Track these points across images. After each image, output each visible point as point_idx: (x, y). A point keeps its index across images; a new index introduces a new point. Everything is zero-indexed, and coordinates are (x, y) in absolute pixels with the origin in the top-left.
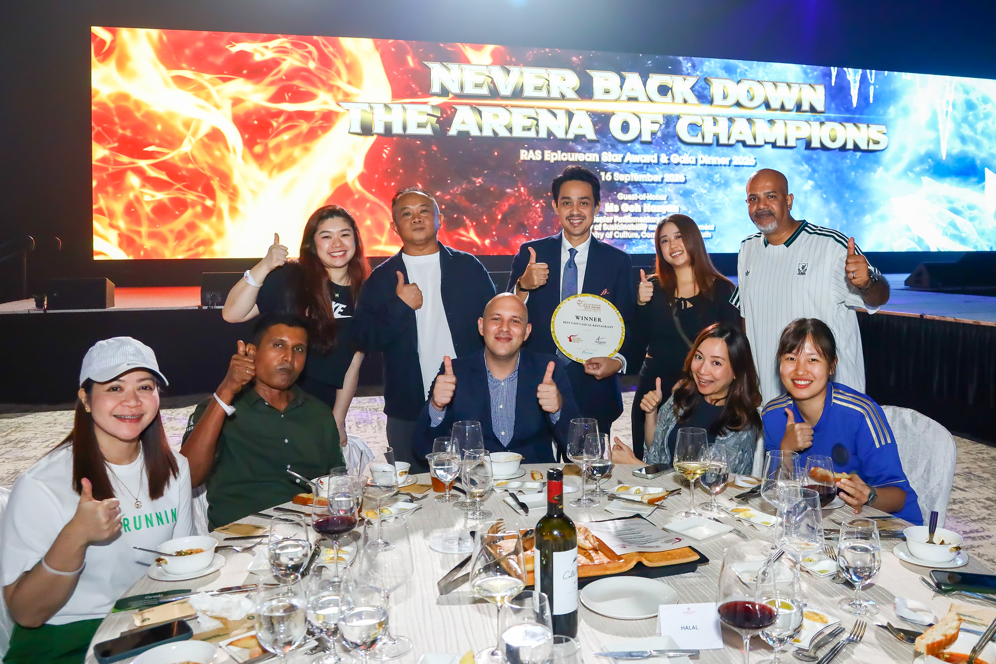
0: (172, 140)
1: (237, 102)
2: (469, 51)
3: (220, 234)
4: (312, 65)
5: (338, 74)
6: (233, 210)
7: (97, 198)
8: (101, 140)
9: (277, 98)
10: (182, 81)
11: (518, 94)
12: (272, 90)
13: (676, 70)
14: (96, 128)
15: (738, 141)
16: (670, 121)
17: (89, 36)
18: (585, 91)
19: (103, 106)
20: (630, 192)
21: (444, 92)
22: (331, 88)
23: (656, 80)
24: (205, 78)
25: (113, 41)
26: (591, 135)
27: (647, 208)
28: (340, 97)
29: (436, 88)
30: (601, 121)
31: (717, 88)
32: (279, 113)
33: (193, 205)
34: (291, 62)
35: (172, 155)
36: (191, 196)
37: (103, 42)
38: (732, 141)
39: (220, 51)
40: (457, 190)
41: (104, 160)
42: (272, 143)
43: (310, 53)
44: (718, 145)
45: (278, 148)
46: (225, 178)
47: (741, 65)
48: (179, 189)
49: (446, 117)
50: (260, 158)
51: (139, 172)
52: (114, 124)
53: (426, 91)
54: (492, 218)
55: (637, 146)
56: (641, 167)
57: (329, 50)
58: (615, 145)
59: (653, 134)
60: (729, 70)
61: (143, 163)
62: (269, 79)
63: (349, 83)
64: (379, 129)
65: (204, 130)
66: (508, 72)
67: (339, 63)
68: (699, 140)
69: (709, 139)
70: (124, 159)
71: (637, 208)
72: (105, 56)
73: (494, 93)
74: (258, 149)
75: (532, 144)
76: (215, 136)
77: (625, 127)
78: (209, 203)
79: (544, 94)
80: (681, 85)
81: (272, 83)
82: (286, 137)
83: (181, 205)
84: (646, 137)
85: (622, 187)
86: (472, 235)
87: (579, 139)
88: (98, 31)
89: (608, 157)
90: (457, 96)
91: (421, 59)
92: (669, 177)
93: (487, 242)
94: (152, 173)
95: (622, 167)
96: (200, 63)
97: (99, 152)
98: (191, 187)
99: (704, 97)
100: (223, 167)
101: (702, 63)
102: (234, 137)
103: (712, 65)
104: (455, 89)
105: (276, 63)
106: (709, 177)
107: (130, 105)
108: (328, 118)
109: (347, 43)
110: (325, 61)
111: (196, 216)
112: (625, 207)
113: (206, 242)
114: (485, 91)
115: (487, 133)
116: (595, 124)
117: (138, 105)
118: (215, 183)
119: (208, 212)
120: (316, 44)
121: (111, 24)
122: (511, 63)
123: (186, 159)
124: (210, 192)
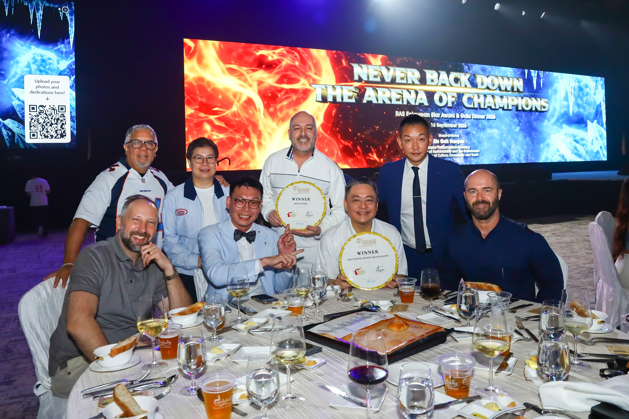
0: (227, 104)
1: (260, 83)
2: (371, 59)
3: (253, 157)
4: (297, 63)
5: (310, 69)
6: (260, 144)
7: (188, 137)
8: (190, 104)
9: (280, 81)
10: (231, 71)
11: (393, 81)
12: (278, 77)
13: (461, 71)
14: (187, 97)
15: (488, 107)
16: (460, 96)
17: (182, 44)
18: (423, 81)
19: (190, 84)
20: (444, 133)
21: (360, 80)
22: (307, 77)
23: (453, 75)
24: (244, 69)
25: (195, 47)
26: (426, 104)
27: (452, 141)
28: (311, 81)
29: (356, 78)
30: (430, 95)
31: (479, 80)
32: (281, 90)
33: (239, 141)
34: (286, 61)
35: (227, 113)
36: (237, 136)
37: (190, 48)
38: (486, 107)
39: (250, 54)
40: (368, 132)
41: (191, 115)
42: (278, 106)
43: (296, 56)
44: (481, 109)
45: (281, 109)
46: (255, 126)
47: (488, 67)
48: (231, 132)
49: (361, 93)
50: (273, 115)
51: (210, 122)
52: (196, 94)
53: (352, 79)
54: (384, 148)
55: (446, 109)
56: (448, 120)
57: (305, 56)
58: (437, 109)
59: (453, 103)
60: (484, 70)
61: (212, 117)
62: (276, 70)
63: (315, 74)
64: (330, 99)
65: (244, 99)
66: (389, 69)
67: (310, 63)
68: (472, 106)
69: (476, 106)
70: (202, 115)
71: (446, 141)
72: (191, 56)
73: (383, 81)
74: (271, 110)
75: (401, 108)
76: (250, 102)
77: (441, 100)
78: (247, 140)
79: (405, 81)
80: (464, 78)
81: (277, 73)
82: (285, 103)
83: (233, 141)
84: (450, 105)
85: (441, 130)
86: (375, 157)
87: (421, 105)
88: (187, 41)
89: (434, 115)
90: (366, 82)
91: (349, 61)
92: (461, 125)
93: (382, 160)
94: (217, 123)
95: (440, 120)
96: (240, 61)
97: (189, 111)
98: (237, 131)
99: (474, 85)
100: (254, 120)
101: (472, 66)
102: (259, 102)
103: (476, 67)
104: (365, 78)
105: (279, 61)
106: (477, 125)
107: (205, 84)
108: (306, 93)
109: (314, 52)
110: (303, 61)
111: (240, 147)
112: (442, 141)
113: (246, 162)
114: (378, 80)
115: (380, 102)
116: (428, 97)
117: (209, 84)
118: (250, 129)
119: (247, 145)
120: (298, 52)
121: (194, 37)
122: (390, 65)
123: (235, 115)
124: (248, 135)
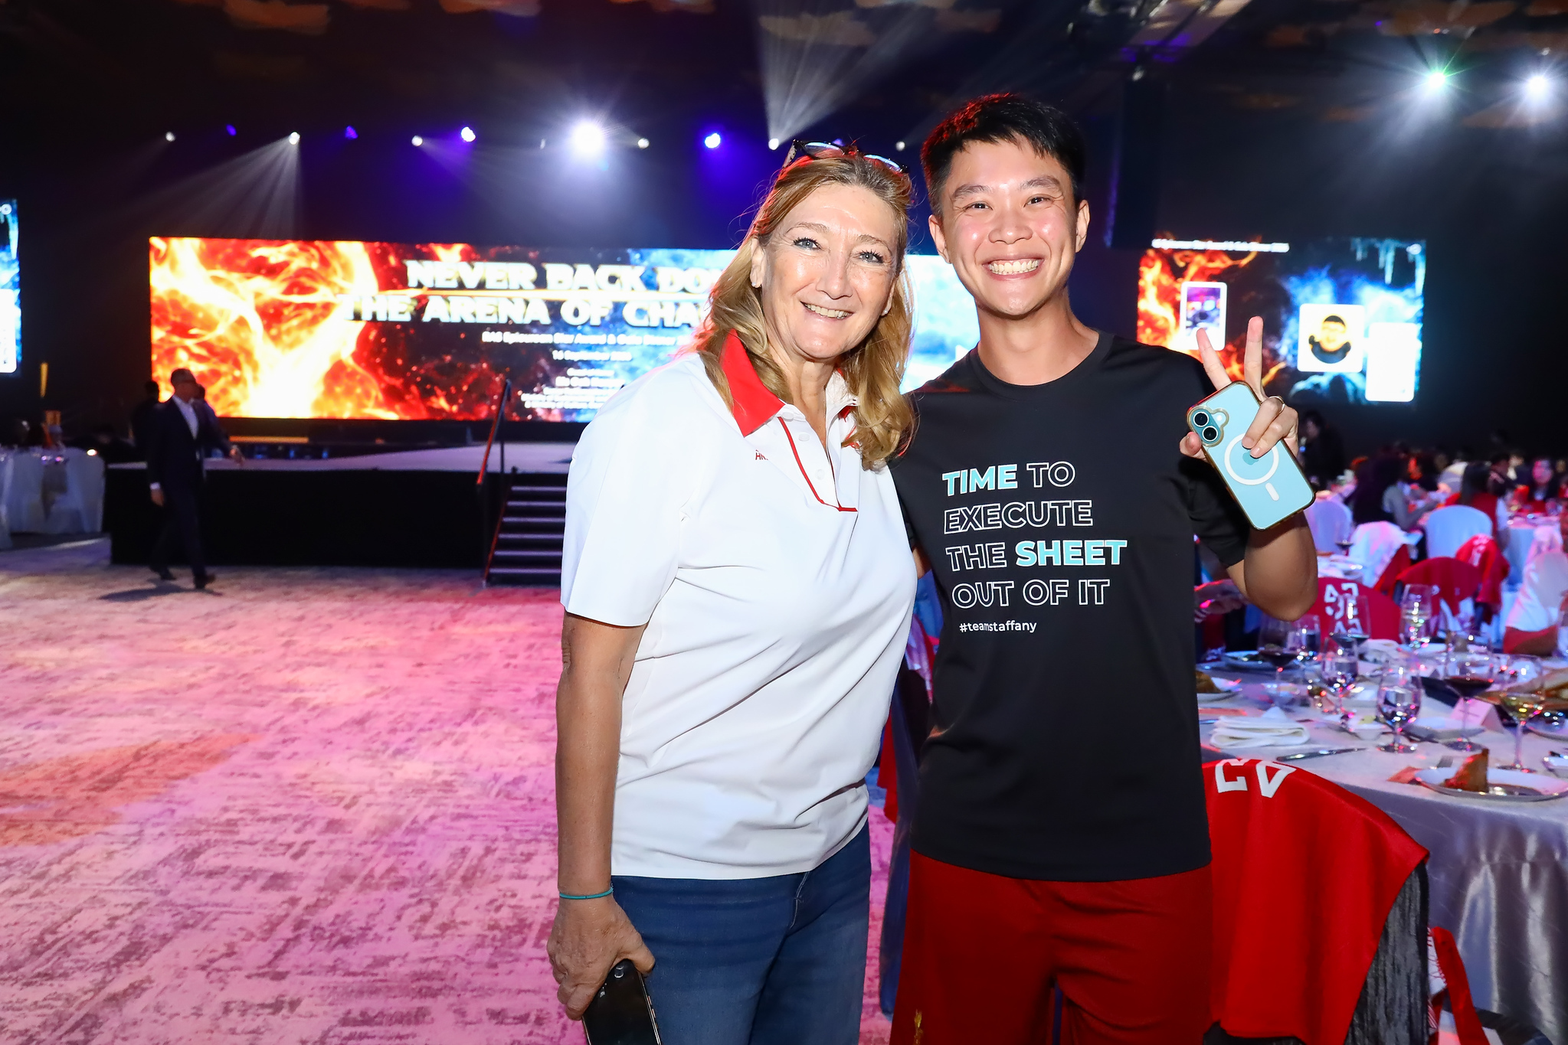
0: (209, 325)
1: (257, 295)
2: (438, 250)
3: (245, 397)
4: (315, 265)
5: (335, 272)
6: (255, 379)
8: (159, 324)
9: (288, 291)
10: (217, 279)
11: (481, 286)
12: (284, 286)
13: (624, 262)
14: (155, 315)
15: (683, 324)
16: (618, 306)
17: (148, 247)
19: (160, 299)
20: (579, 369)
21: (420, 286)
22: (329, 283)
24: (234, 277)
25: (167, 251)
26: (546, 320)
27: (596, 382)
28: (337, 290)
29: (412, 282)
32: (288, 304)
33: (225, 374)
34: (299, 263)
35: (209, 337)
36: (223, 368)
37: (158, 252)
39: (244, 255)
40: (430, 365)
41: (162, 340)
42: (284, 327)
43: (313, 256)
44: (664, 327)
45: (288, 332)
46: (248, 354)
48: (214, 363)
49: (421, 304)
50: (275, 339)
51: (186, 349)
52: (167, 312)
53: (403, 283)
54: (459, 389)
55: (587, 329)
56: (590, 348)
57: (328, 253)
58: (567, 328)
59: (602, 318)
61: (190, 343)
62: (282, 276)
63: (344, 279)
64: (367, 316)
65: (234, 318)
66: (473, 268)
67: (335, 264)
68: (644, 323)
70: (176, 339)
71: (585, 382)
72: (160, 259)
73: (461, 286)
74: (274, 332)
75: (494, 328)
76: (241, 322)
77: (576, 313)
78: (237, 373)
79: (504, 286)
81: (284, 280)
82: (295, 322)
83: (216, 374)
84: (595, 322)
85: (572, 364)
86: (443, 403)
87: (535, 323)
88: (155, 241)
89: (561, 338)
90: (430, 289)
91: (401, 258)
92: (615, 356)
93: (455, 408)
94: (197, 350)
95: (572, 347)
96: (230, 264)
97: (157, 334)
98: (223, 361)
99: (651, 285)
100: (247, 346)
102: (256, 322)
104: (428, 284)
105: (286, 264)
106: (654, 355)
107: (179, 298)
108: (327, 307)
109: (341, 246)
110: (324, 262)
111: (228, 383)
112: (575, 382)
113: (234, 404)
114: (453, 284)
115: (456, 319)
116: (549, 311)
117: (185, 298)
118: (242, 358)
119: (236, 381)
120: (317, 249)
121: (165, 235)
122: (475, 259)
123: (220, 339)
124: (237, 364)
